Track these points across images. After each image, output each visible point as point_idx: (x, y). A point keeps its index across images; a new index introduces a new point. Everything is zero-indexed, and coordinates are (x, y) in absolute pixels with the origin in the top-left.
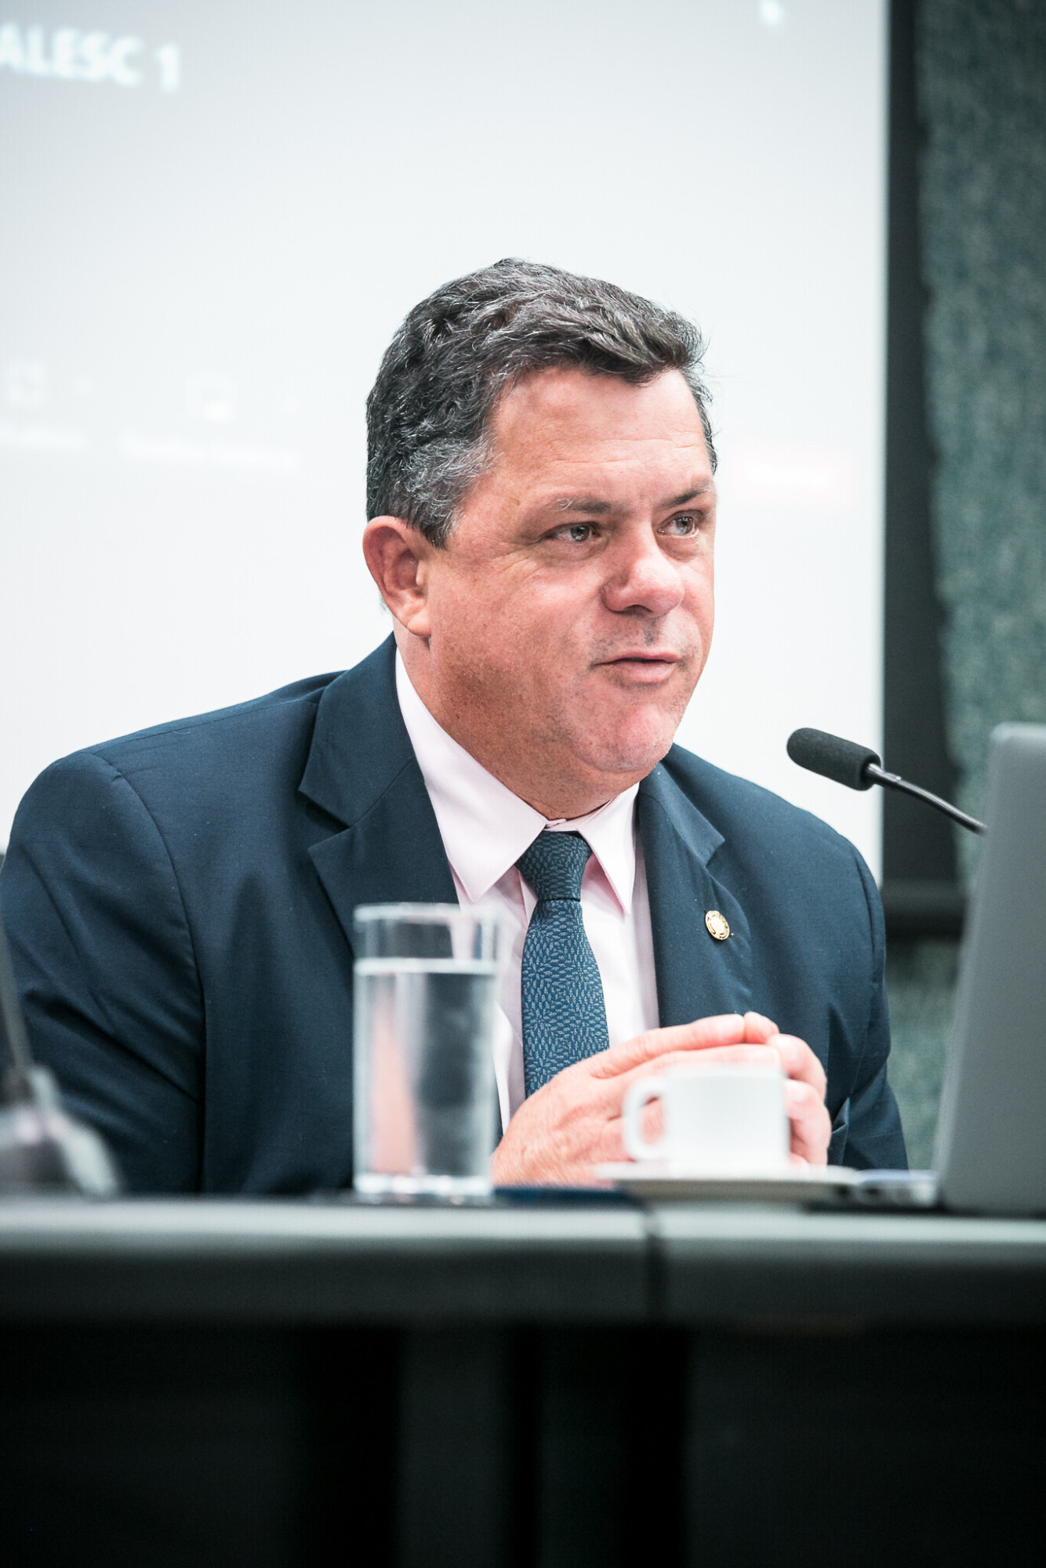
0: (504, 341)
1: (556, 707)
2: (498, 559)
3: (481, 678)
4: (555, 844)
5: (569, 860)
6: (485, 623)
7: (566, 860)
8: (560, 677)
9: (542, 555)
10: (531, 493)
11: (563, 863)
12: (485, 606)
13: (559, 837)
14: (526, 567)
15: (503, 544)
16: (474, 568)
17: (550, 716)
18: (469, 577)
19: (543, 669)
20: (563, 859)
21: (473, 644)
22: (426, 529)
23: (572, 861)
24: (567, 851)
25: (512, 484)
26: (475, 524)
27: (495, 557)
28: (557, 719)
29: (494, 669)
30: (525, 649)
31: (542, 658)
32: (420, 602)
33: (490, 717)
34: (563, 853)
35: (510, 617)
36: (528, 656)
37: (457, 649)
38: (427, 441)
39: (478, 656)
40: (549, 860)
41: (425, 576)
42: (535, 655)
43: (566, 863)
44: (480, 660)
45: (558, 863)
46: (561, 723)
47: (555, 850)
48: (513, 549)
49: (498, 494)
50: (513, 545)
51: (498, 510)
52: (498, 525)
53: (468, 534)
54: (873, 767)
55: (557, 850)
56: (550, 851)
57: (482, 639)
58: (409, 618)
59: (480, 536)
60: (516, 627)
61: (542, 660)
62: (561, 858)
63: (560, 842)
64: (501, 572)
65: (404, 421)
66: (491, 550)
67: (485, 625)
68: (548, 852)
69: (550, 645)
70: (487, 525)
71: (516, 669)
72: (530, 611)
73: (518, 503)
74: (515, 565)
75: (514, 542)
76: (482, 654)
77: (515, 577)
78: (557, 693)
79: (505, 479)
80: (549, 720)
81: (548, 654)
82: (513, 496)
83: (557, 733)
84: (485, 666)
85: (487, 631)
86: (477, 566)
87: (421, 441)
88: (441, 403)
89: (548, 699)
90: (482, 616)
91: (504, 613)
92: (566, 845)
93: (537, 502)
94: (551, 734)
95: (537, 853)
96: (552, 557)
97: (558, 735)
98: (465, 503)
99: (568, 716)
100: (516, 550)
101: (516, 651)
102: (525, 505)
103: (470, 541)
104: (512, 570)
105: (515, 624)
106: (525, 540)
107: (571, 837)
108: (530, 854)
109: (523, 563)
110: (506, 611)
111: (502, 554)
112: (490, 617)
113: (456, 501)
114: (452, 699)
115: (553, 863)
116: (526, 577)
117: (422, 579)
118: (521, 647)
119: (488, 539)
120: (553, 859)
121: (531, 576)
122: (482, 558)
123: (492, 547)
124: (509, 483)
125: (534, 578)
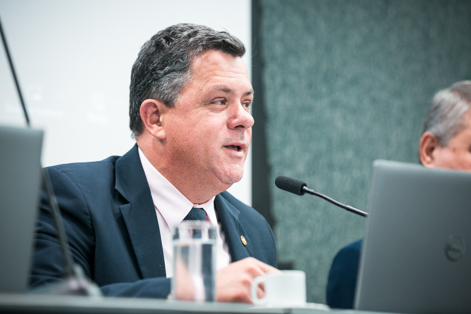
0: (196, 40)
1: (210, 159)
2: (195, 109)
3: (185, 150)
4: (197, 211)
5: (202, 216)
6: (189, 131)
7: (201, 216)
8: (213, 149)
9: (210, 108)
10: (206, 86)
11: (200, 217)
12: (189, 125)
13: (198, 209)
14: (204, 112)
15: (197, 104)
16: (186, 113)
17: (208, 162)
18: (183, 116)
19: (208, 146)
20: (200, 216)
21: (184, 138)
22: (166, 102)
23: (203, 217)
24: (201, 213)
25: (199, 84)
26: (187, 98)
27: (194, 109)
28: (210, 163)
29: (191, 146)
30: (203, 139)
31: (208, 142)
32: (161, 128)
33: (185, 164)
34: (200, 214)
35: (198, 128)
36: (203, 141)
37: (177, 141)
38: (168, 73)
39: (185, 142)
40: (196, 216)
41: (163, 119)
42: (206, 141)
43: (201, 217)
44: (185, 144)
45: (199, 217)
46: (212, 165)
47: (197, 213)
48: (200, 106)
49: (194, 88)
50: (200, 105)
51: (195, 93)
52: (195, 98)
53: (184, 102)
54: (305, 187)
55: (198, 213)
56: (196, 214)
57: (187, 136)
58: (157, 133)
59: (189, 102)
60: (200, 131)
61: (208, 143)
62: (199, 216)
63: (199, 211)
64: (195, 114)
65: (158, 68)
66: (193, 107)
67: (189, 132)
68: (195, 214)
69: (212, 138)
70: (191, 98)
71: (199, 146)
72: (206, 126)
73: (202, 90)
74: (201, 111)
75: (200, 104)
76: (187, 141)
77: (200, 115)
78: (212, 154)
79: (196, 84)
80: (208, 163)
81: (210, 141)
82: (200, 88)
83: (210, 168)
84: (187, 146)
85: (189, 133)
86: (187, 112)
87: (165, 74)
88: (173, 61)
89: (208, 156)
90: (188, 129)
91: (196, 127)
92: (200, 212)
93: (208, 89)
94: (207, 169)
95: (192, 214)
96: (212, 109)
97: (210, 169)
98: (182, 92)
99: (214, 163)
100: (201, 106)
101: (200, 140)
102: (204, 91)
103: (185, 104)
104: (200, 113)
105: (200, 130)
106: (204, 103)
107: (201, 210)
108: (189, 215)
109: (203, 111)
110: (197, 126)
111: (196, 108)
112: (191, 129)
113: (179, 92)
114: (172, 159)
115: (197, 217)
116: (204, 115)
117: (162, 120)
118: (202, 138)
119: (192, 103)
120: (197, 216)
121: (206, 115)
122: (189, 110)
123: (193, 106)
124: (198, 84)
125: (207, 115)
